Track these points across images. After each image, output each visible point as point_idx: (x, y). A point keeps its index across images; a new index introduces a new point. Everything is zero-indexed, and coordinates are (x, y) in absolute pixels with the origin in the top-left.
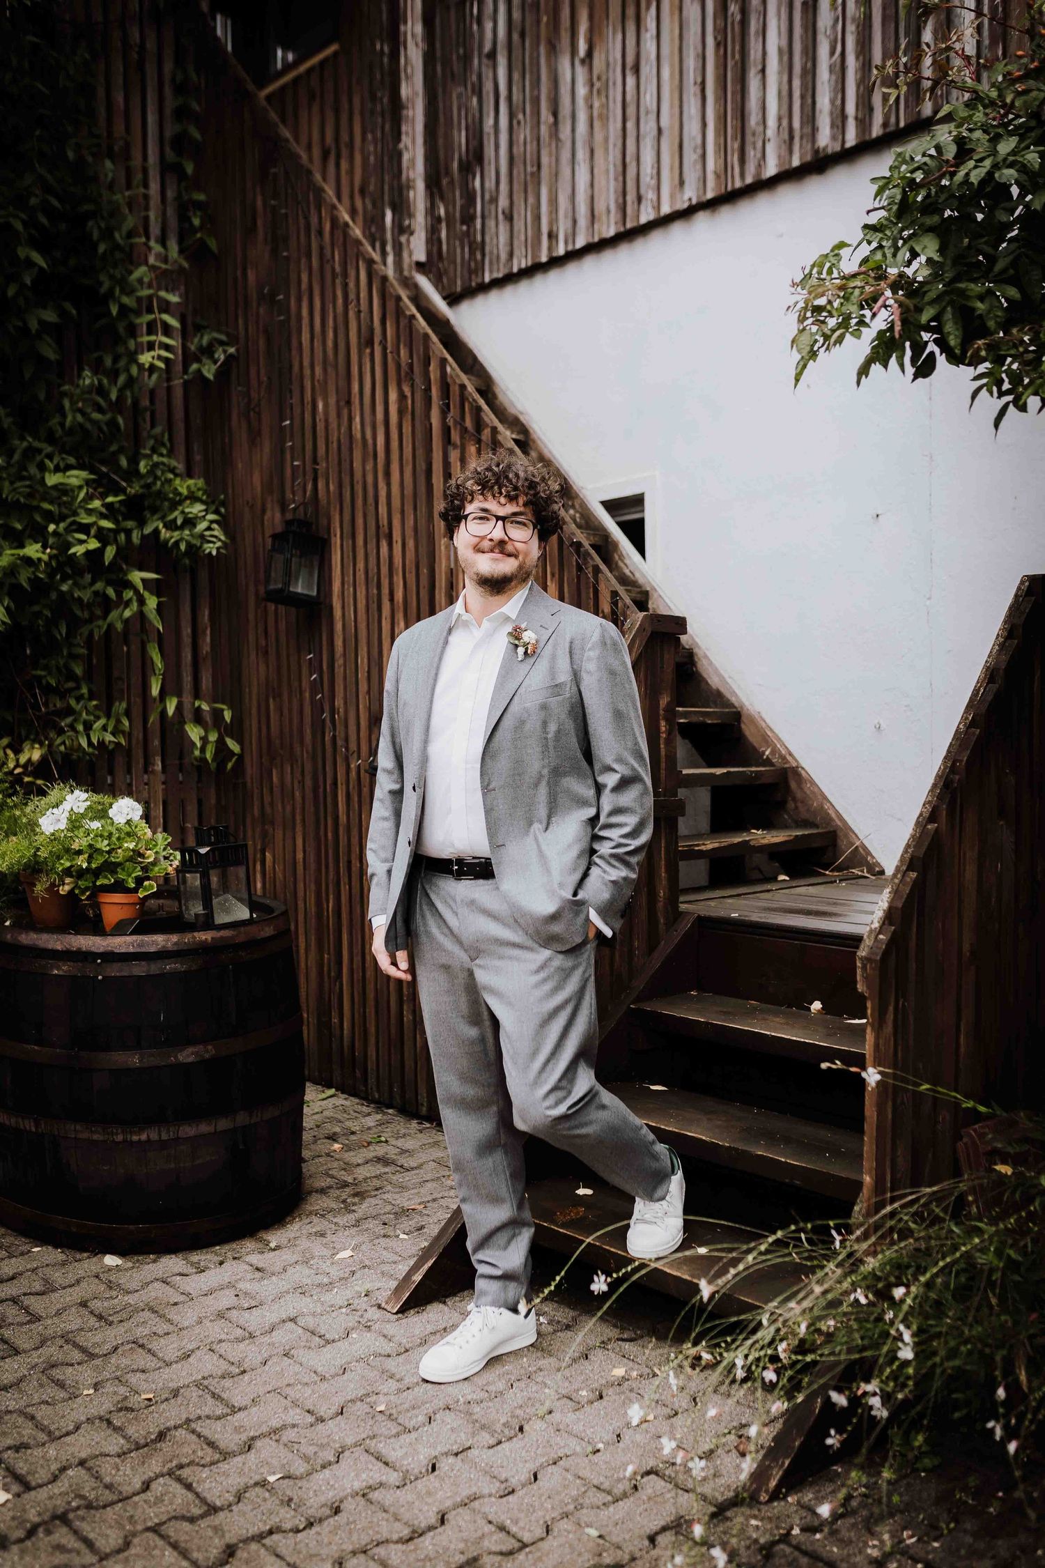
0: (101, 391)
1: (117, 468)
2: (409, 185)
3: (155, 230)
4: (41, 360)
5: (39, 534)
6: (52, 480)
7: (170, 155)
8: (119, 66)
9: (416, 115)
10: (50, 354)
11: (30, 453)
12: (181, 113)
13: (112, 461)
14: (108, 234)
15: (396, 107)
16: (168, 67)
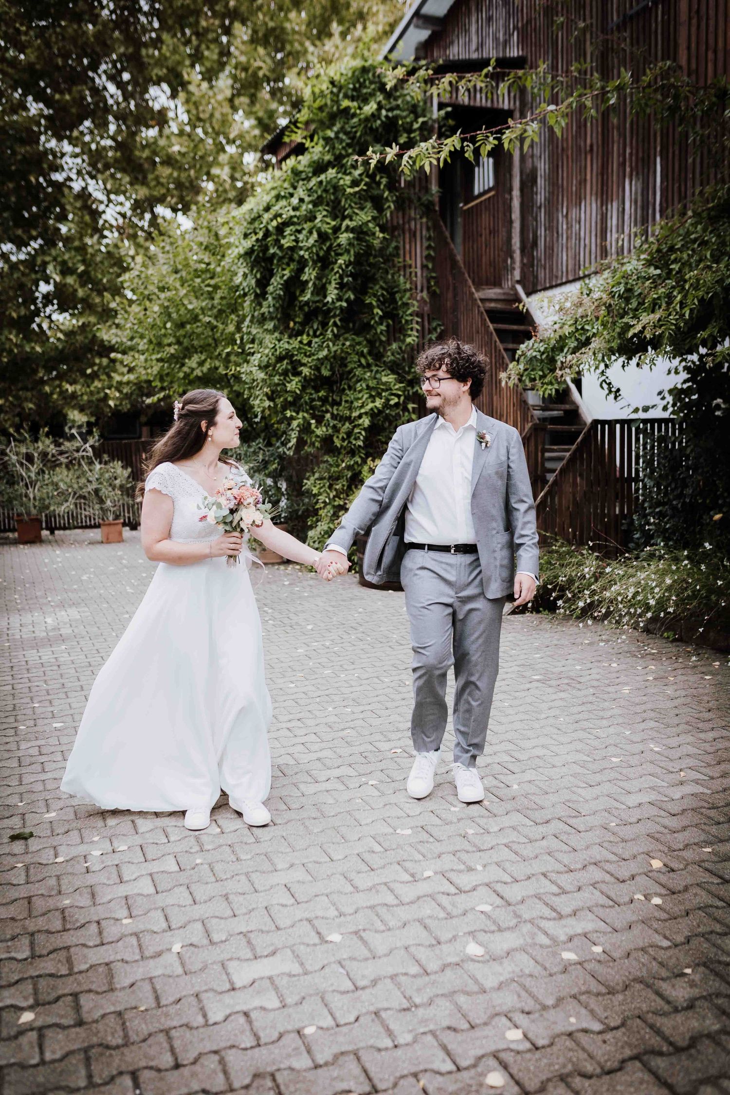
0: (400, 348)
1: (404, 371)
2: (514, 252)
3: (419, 288)
4: (381, 342)
5: (379, 395)
6: (384, 379)
7: (425, 262)
8: (407, 235)
9: (517, 225)
10: (384, 339)
11: (377, 372)
12: (429, 247)
13: (403, 368)
14: (401, 299)
15: (511, 222)
16: (424, 233)
